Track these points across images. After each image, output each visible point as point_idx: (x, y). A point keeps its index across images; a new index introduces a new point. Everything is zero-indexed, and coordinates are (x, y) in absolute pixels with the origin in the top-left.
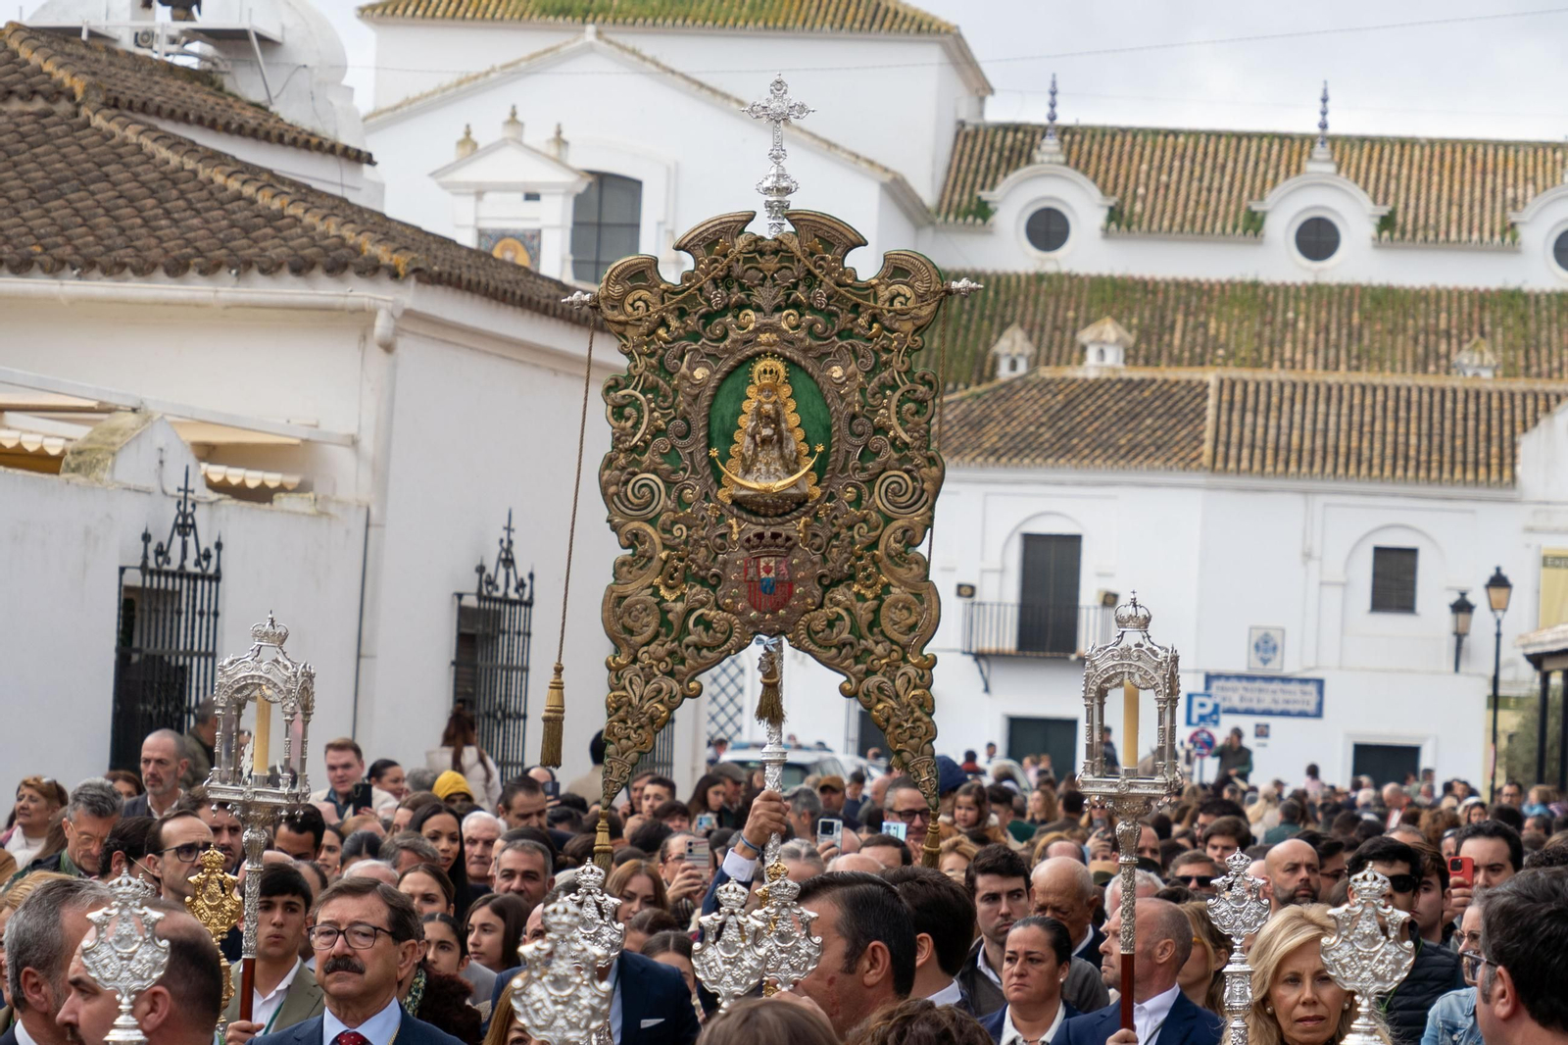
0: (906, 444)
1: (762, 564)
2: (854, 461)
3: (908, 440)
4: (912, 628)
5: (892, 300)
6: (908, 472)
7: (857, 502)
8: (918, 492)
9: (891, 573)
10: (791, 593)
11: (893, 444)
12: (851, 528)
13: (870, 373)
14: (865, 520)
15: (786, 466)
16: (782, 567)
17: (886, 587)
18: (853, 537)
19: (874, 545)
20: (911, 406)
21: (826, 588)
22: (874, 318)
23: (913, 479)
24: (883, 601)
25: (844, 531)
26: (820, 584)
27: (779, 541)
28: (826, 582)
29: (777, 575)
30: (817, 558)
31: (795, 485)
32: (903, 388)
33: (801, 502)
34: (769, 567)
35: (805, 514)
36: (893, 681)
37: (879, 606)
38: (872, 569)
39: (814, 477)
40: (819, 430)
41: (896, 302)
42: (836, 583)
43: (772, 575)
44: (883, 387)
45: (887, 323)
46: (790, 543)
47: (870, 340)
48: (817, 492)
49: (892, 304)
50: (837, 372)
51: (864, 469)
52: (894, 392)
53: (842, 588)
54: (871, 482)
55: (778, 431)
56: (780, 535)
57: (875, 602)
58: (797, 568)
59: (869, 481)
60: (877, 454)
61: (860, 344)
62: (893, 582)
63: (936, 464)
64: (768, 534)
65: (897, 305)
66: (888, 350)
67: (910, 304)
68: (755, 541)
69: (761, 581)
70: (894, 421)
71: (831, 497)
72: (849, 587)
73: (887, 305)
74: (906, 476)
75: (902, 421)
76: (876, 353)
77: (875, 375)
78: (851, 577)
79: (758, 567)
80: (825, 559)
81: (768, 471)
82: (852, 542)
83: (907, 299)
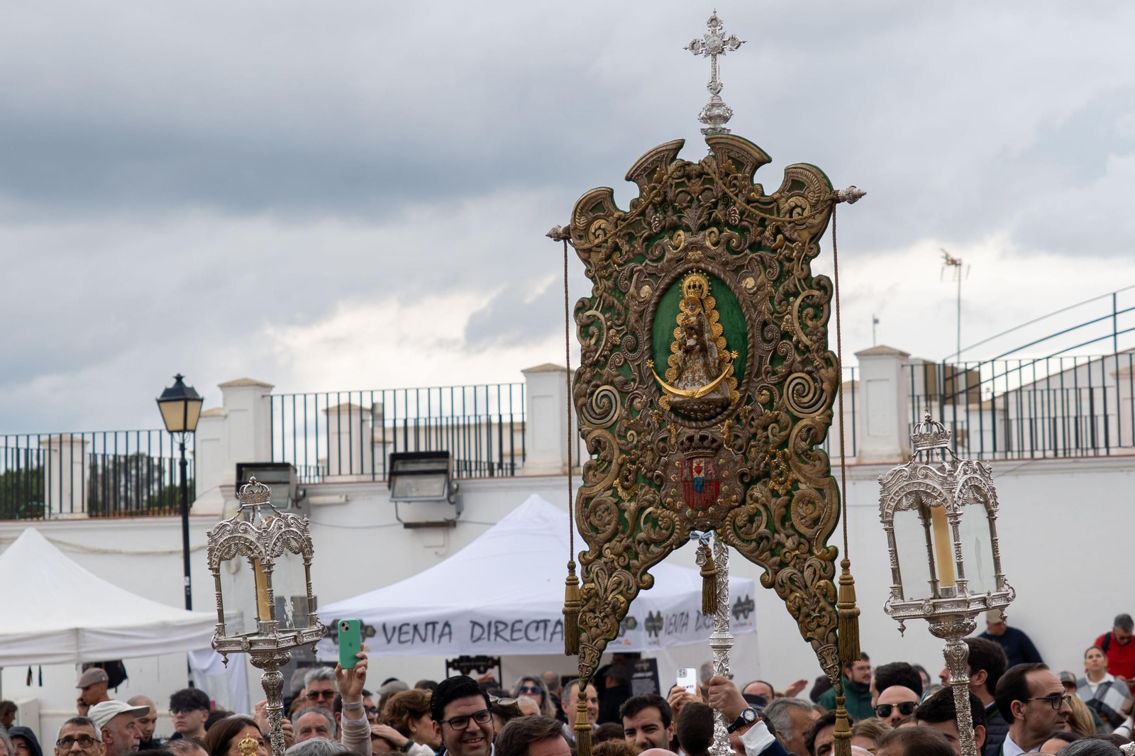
0: (806, 347)
1: (695, 465)
2: (766, 366)
3: (809, 343)
4: (816, 521)
5: (791, 211)
6: (809, 373)
7: (769, 404)
8: (818, 392)
9: (800, 470)
10: (718, 492)
11: (796, 347)
12: (765, 428)
13: (777, 282)
14: (776, 421)
15: (708, 372)
16: (710, 467)
17: (796, 482)
18: (767, 437)
19: (784, 444)
20: (810, 311)
21: (747, 486)
22: (778, 231)
23: (814, 380)
24: (792, 496)
25: (760, 431)
26: (742, 482)
27: (706, 443)
28: (746, 480)
29: (706, 474)
30: (738, 458)
31: (714, 390)
32: (804, 294)
33: (725, 404)
34: (702, 468)
35: (729, 416)
36: (802, 572)
37: (790, 501)
38: (783, 466)
39: (735, 382)
40: (737, 339)
41: (794, 212)
42: (754, 481)
43: (702, 475)
44: (787, 294)
45: (787, 234)
46: (715, 445)
47: (774, 251)
48: (738, 395)
49: (791, 217)
50: (750, 283)
51: (774, 373)
52: (796, 298)
53: (759, 486)
54: (780, 384)
55: (700, 341)
56: (707, 437)
57: (786, 498)
58: (722, 467)
59: (779, 383)
60: (784, 358)
61: (766, 255)
62: (802, 479)
63: (832, 365)
64: (697, 437)
65: (795, 216)
66: (790, 260)
67: (806, 213)
68: (687, 443)
69: (693, 480)
70: (797, 325)
71: (750, 400)
72: (765, 484)
73: (787, 218)
74: (807, 377)
75: (804, 326)
76: (781, 263)
77: (781, 283)
78: (767, 475)
79: (691, 468)
80: (746, 459)
81: (693, 379)
82: (767, 442)
83: (803, 210)
